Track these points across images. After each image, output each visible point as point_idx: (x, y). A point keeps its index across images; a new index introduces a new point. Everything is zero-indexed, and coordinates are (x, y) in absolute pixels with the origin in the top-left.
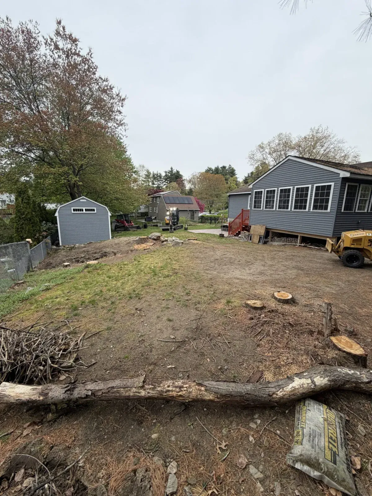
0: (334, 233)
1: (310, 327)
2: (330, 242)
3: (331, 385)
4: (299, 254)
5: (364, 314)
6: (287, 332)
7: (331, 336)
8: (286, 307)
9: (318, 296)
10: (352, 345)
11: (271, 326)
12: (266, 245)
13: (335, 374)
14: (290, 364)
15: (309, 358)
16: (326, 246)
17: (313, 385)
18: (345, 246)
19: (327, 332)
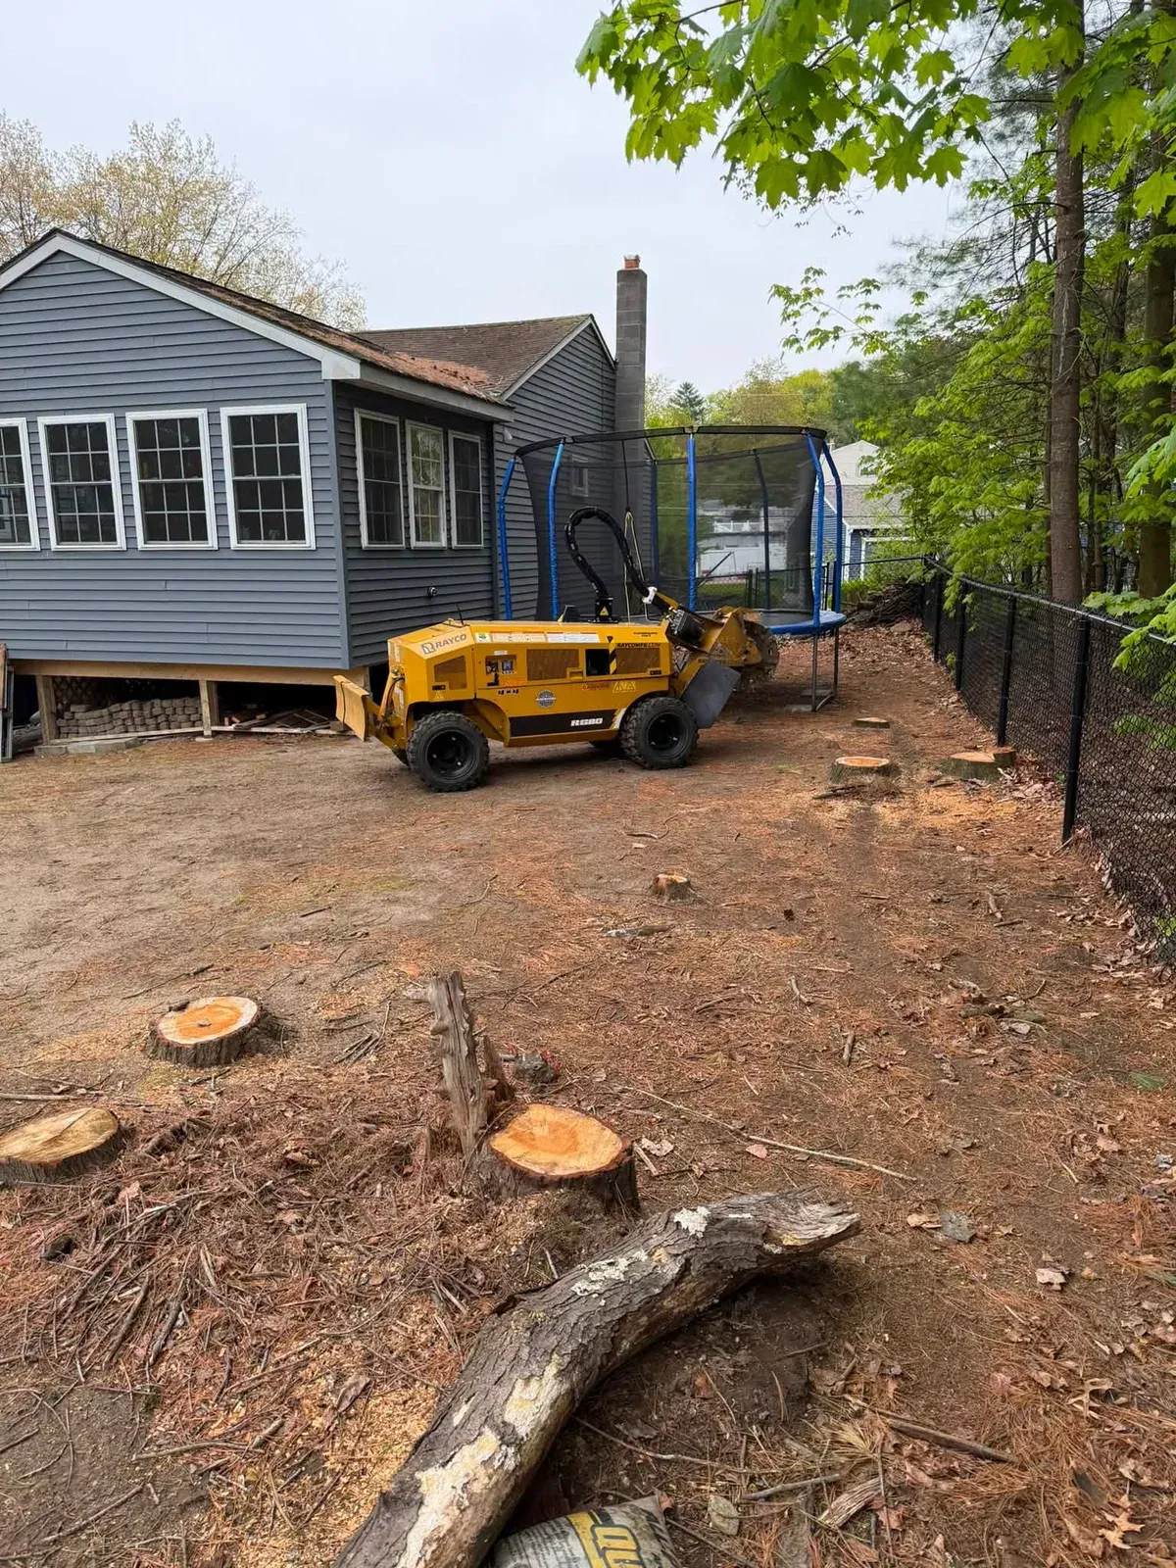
0: (352, 648)
1: (385, 1130)
2: (351, 692)
3: (572, 1391)
4: (224, 776)
5: (551, 973)
6: (290, 1217)
7: (493, 1131)
8: (244, 1076)
9: (369, 962)
10: (573, 1135)
11: (198, 1230)
12: (30, 762)
13: (573, 1320)
14: (360, 1403)
15: (436, 1305)
16: (339, 714)
17: (511, 1450)
18: (412, 700)
19: (468, 1124)
